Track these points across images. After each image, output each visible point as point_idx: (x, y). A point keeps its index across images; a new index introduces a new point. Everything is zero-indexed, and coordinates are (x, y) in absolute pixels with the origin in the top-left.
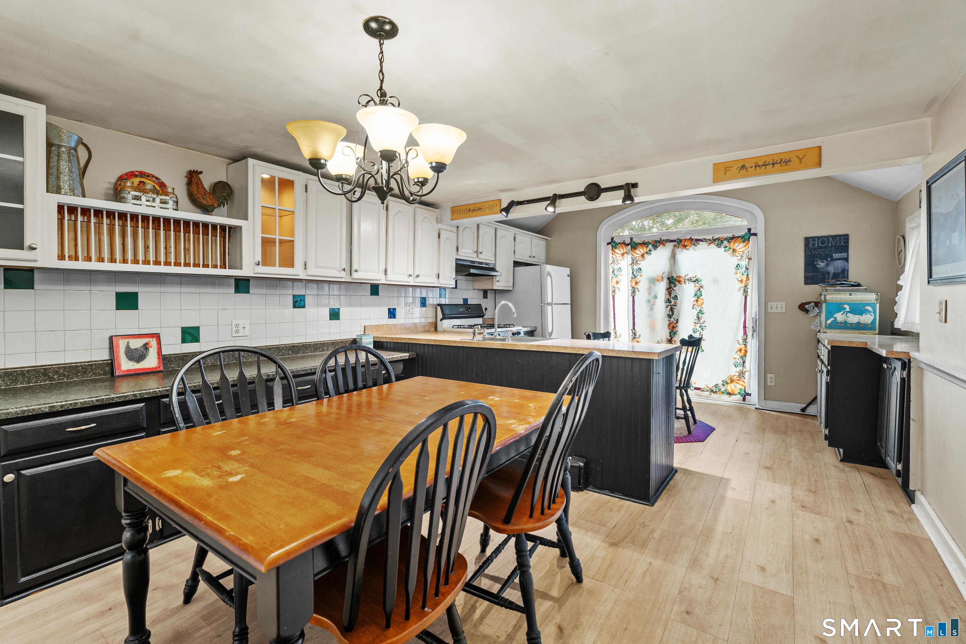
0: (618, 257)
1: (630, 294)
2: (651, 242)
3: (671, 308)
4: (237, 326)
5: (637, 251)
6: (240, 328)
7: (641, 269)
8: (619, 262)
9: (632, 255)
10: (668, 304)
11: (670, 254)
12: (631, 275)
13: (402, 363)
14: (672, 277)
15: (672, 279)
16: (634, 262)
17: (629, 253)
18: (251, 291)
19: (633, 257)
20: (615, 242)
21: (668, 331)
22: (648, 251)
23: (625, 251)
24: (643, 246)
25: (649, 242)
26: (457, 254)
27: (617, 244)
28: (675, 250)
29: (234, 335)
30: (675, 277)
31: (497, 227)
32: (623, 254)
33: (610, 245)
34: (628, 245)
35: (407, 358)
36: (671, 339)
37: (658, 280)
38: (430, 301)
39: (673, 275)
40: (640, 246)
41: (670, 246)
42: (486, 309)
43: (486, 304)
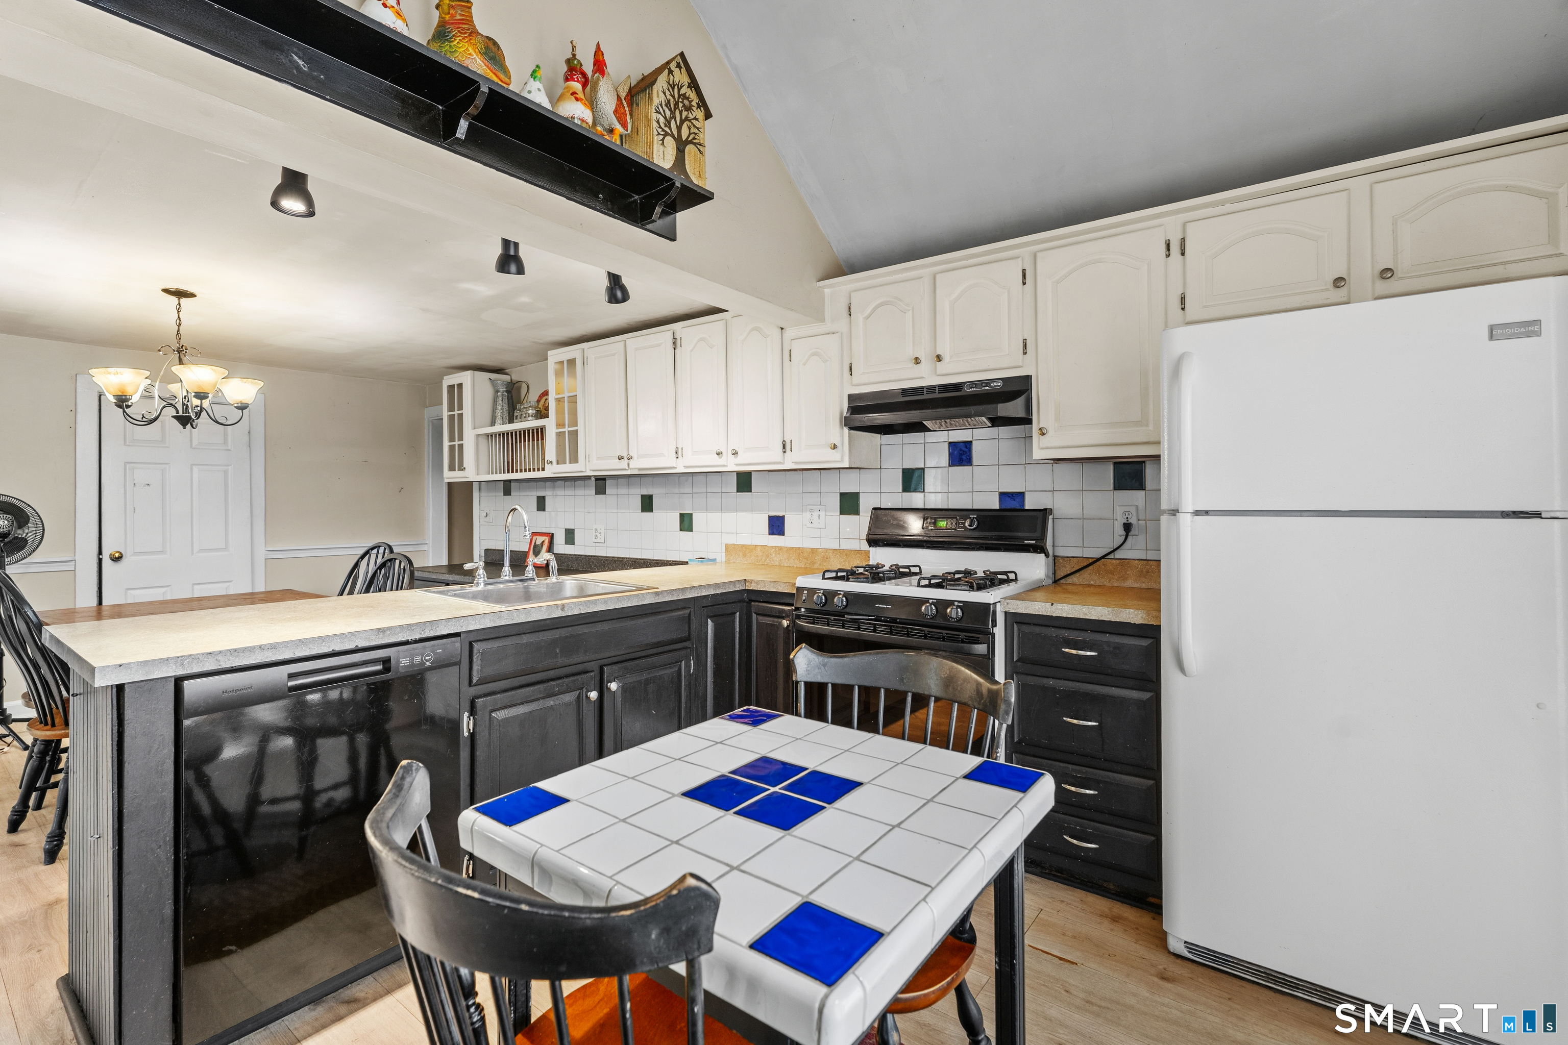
4: (596, 530)
6: (598, 534)
26: (852, 384)
31: (1036, 248)
42: (1127, 527)
43: (1126, 509)
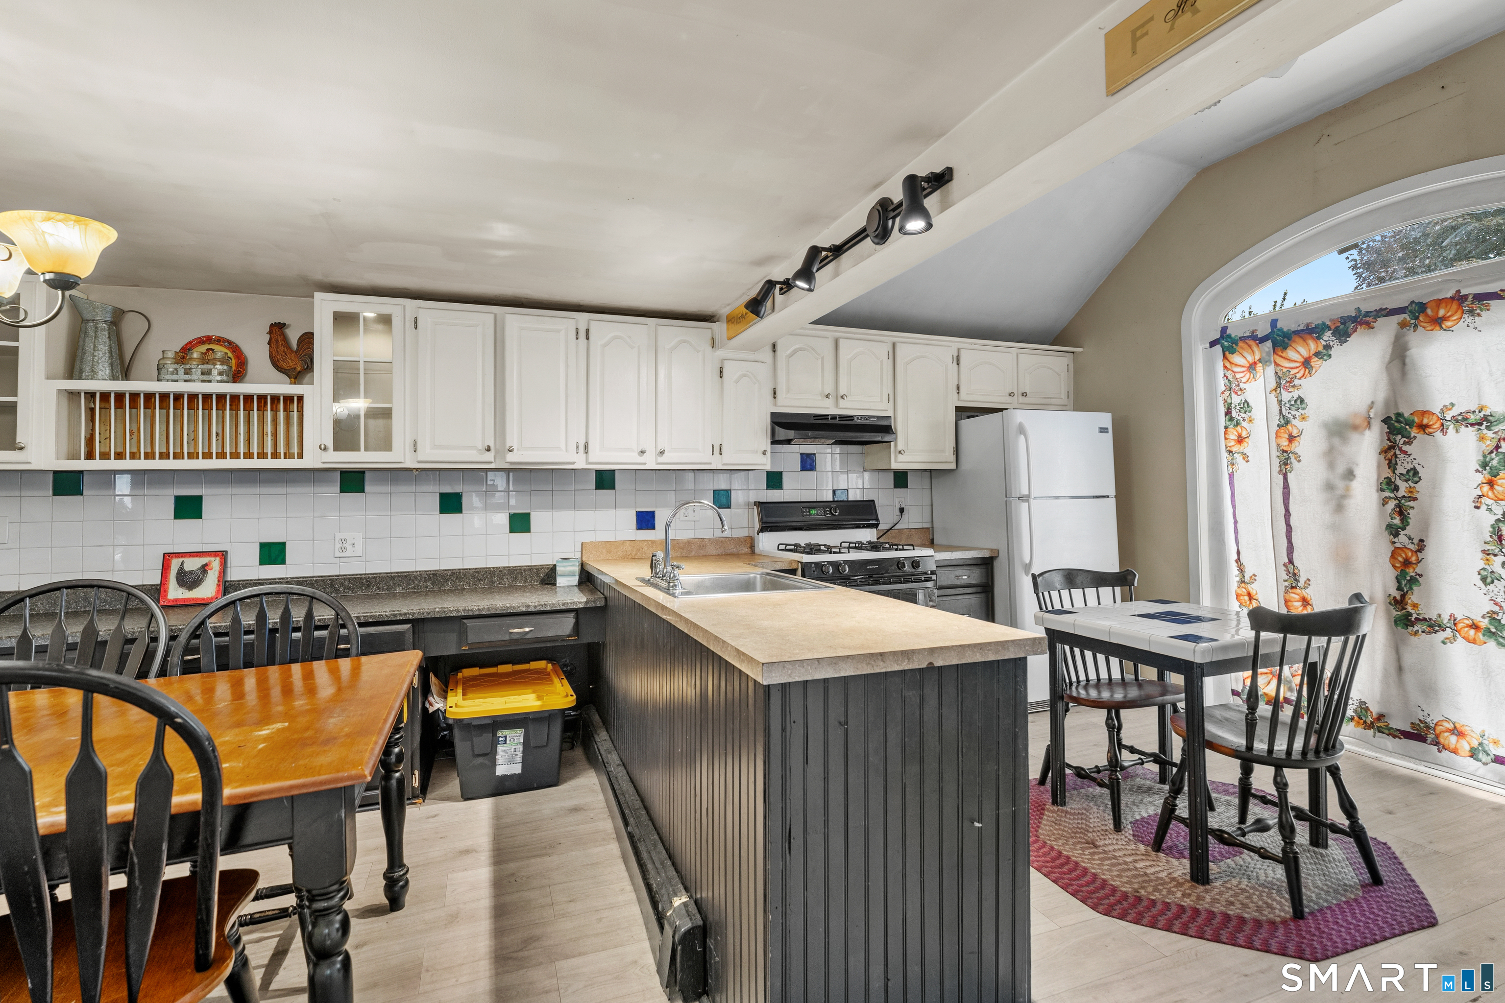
0: (1238, 376)
1: (1276, 468)
2: (1328, 323)
3: (1399, 506)
4: (343, 541)
5: (1291, 353)
6: (348, 546)
7: (1302, 401)
8: (1242, 386)
9: (1277, 364)
10: (1387, 494)
11: (1390, 350)
12: (1276, 420)
13: (572, 615)
14: (1399, 415)
15: (1398, 421)
16: (1283, 382)
17: (1270, 361)
18: (368, 488)
19: (1278, 368)
20: (1229, 336)
21: (1391, 574)
22: (1320, 349)
23: (1257, 358)
24: (1308, 336)
25: (1324, 324)
26: (775, 405)
27: (1235, 342)
28: (1404, 336)
29: (338, 554)
30: (1406, 415)
31: (895, 339)
32: (1252, 366)
33: (1219, 346)
34: (1263, 340)
35: (581, 606)
36: (1403, 596)
37: (1355, 428)
38: (738, 498)
39: (1401, 411)
40: (1298, 339)
41: (1387, 328)
42: (902, 510)
43: (900, 499)
